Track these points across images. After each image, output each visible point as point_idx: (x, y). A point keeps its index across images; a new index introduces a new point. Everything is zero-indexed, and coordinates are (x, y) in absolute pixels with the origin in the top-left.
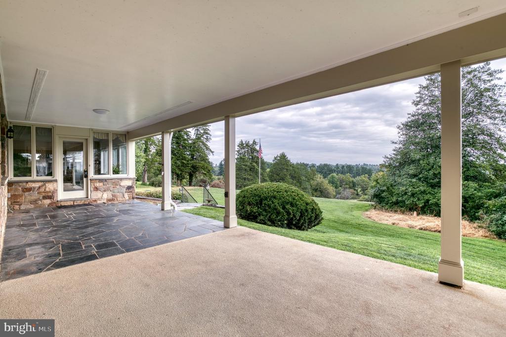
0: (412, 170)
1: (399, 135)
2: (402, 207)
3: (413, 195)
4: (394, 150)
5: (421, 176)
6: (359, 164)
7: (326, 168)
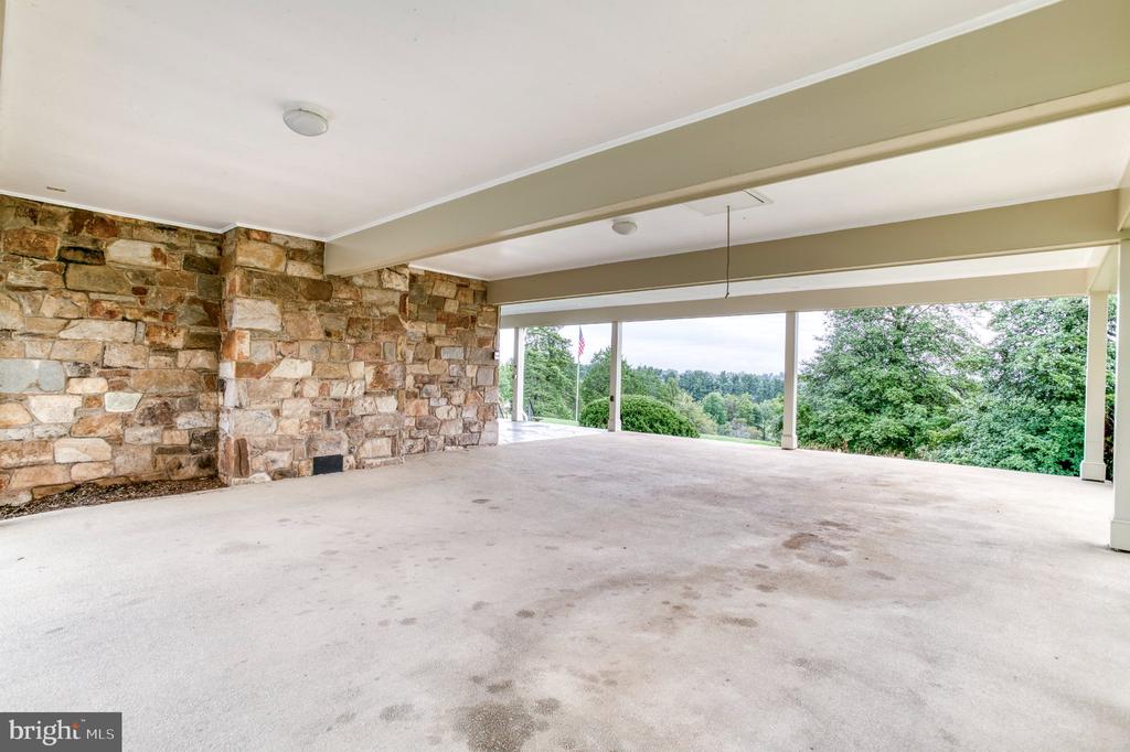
0: (837, 384)
1: (826, 326)
2: (821, 443)
3: (838, 424)
4: (818, 352)
5: (851, 394)
6: (771, 375)
7: (699, 380)
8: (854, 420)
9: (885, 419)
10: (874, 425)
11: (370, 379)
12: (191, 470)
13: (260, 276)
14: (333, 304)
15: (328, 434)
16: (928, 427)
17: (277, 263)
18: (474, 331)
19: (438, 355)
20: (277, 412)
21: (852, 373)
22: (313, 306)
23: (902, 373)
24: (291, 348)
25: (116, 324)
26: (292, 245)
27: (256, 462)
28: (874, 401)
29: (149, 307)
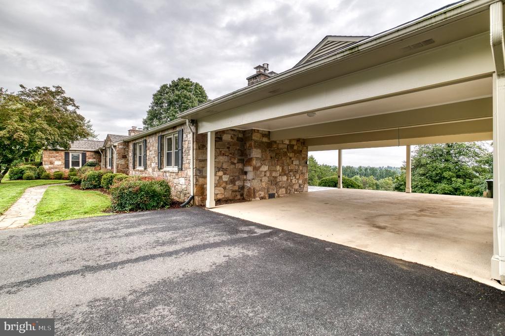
0: (421, 171)
5: (427, 175)
6: (383, 167)
7: (349, 170)
8: (429, 185)
9: (444, 185)
10: (438, 188)
11: (281, 171)
12: (239, 197)
13: (257, 142)
14: (272, 149)
15: (272, 187)
16: (463, 188)
17: (260, 138)
18: (301, 155)
19: (292, 163)
20: (261, 180)
21: (428, 166)
22: (268, 150)
23: (451, 166)
24: (264, 162)
25: (225, 157)
26: (264, 133)
27: (257, 195)
28: (438, 178)
29: (230, 152)
